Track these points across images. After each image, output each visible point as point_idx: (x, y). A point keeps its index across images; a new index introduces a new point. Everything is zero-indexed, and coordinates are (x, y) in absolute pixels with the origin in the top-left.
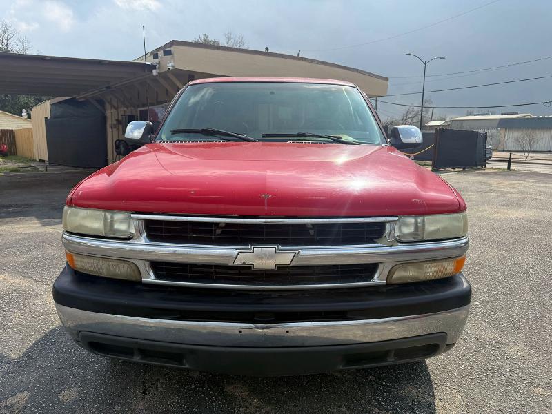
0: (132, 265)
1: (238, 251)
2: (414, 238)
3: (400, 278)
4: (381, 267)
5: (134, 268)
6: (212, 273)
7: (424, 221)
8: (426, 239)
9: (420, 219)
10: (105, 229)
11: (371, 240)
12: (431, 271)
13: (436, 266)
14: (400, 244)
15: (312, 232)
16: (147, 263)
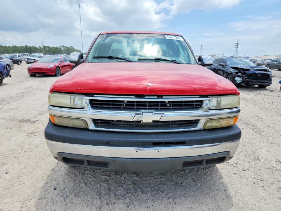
0: (84, 121)
1: (135, 114)
2: (216, 108)
3: (209, 126)
4: (200, 121)
5: (85, 122)
6: (122, 124)
7: (221, 100)
8: (221, 108)
9: (219, 99)
10: (71, 104)
11: (197, 109)
12: (223, 123)
13: (225, 121)
14: (210, 110)
15: (168, 105)
16: (91, 120)
